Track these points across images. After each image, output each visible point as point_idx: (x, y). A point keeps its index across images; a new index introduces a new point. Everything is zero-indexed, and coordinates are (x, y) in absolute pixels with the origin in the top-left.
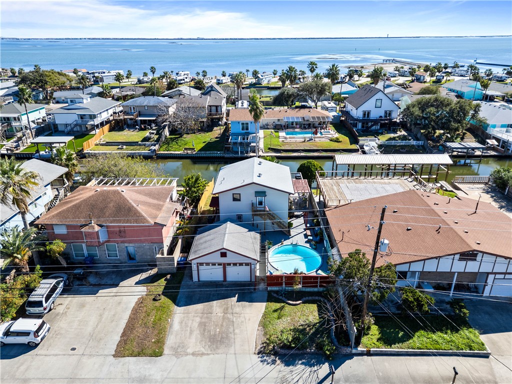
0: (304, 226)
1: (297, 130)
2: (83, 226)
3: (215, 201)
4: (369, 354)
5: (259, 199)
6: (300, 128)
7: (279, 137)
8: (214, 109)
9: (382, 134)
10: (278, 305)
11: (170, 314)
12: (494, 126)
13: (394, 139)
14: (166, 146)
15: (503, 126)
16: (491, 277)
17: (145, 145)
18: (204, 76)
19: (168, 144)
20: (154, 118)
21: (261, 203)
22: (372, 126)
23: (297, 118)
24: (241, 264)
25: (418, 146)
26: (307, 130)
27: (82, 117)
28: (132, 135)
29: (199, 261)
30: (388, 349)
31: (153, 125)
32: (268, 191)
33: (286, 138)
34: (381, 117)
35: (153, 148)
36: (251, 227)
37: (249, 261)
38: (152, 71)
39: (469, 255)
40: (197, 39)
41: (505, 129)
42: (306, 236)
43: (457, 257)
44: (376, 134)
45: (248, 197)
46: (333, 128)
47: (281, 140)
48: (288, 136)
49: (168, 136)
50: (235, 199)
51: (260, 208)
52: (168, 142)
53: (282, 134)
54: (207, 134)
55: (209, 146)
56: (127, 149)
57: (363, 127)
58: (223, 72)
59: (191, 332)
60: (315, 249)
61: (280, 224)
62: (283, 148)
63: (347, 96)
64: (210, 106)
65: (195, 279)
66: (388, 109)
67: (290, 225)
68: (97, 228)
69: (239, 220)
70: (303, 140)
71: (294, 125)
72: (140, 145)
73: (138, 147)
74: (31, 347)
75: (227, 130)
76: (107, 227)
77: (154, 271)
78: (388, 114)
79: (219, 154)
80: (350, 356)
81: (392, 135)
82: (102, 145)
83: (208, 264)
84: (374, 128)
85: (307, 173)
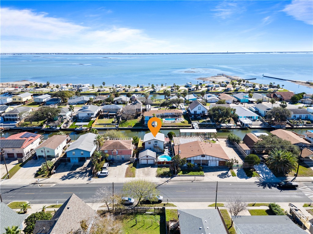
0: (168, 151)
1: (170, 118)
2: (113, 150)
3: (143, 144)
4: (179, 176)
5: (156, 143)
6: (171, 117)
7: (163, 121)
8: (138, 110)
9: (201, 120)
10: (160, 168)
11: (135, 170)
12: (241, 117)
13: (205, 122)
14: (121, 125)
15: (244, 117)
16: (209, 161)
17: (113, 125)
18: (129, 88)
19: (122, 124)
20: (115, 114)
21: (156, 144)
22: (197, 116)
23: (170, 113)
24: (151, 159)
25: (213, 125)
26: (173, 118)
27: (88, 114)
28: (108, 121)
29: (141, 158)
30: (183, 175)
31: (115, 116)
32: (158, 141)
33: (165, 121)
34: (201, 113)
35: (117, 126)
36: (154, 151)
37: (153, 158)
38: (103, 84)
39: (203, 156)
40: (119, 54)
41: (244, 118)
42: (168, 153)
43: (201, 156)
44: (199, 119)
45: (153, 143)
46: (183, 117)
47: (163, 122)
48: (166, 121)
49: (121, 121)
50: (149, 144)
51: (156, 146)
52: (122, 123)
53: (164, 120)
54: (136, 120)
55: (137, 125)
56: (107, 126)
57: (194, 116)
58: (138, 85)
59: (141, 173)
60: (170, 156)
61: (161, 150)
62: (164, 125)
63: (192, 101)
64: (137, 109)
65: (140, 163)
66: (203, 110)
67: (164, 150)
68: (116, 151)
69: (150, 149)
70: (171, 122)
71: (169, 116)
72: (111, 125)
73: (111, 126)
74: (106, 176)
75: (143, 118)
76: (118, 151)
77: (129, 162)
78: (203, 112)
79: (141, 128)
80: (175, 176)
81: (205, 120)
82: (98, 125)
83: (143, 159)
84: (198, 117)
85: (170, 136)
